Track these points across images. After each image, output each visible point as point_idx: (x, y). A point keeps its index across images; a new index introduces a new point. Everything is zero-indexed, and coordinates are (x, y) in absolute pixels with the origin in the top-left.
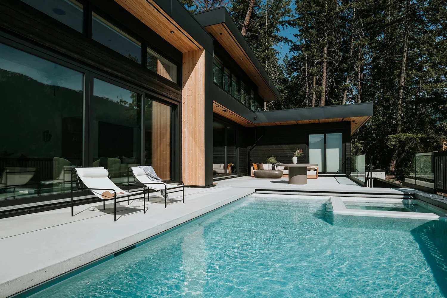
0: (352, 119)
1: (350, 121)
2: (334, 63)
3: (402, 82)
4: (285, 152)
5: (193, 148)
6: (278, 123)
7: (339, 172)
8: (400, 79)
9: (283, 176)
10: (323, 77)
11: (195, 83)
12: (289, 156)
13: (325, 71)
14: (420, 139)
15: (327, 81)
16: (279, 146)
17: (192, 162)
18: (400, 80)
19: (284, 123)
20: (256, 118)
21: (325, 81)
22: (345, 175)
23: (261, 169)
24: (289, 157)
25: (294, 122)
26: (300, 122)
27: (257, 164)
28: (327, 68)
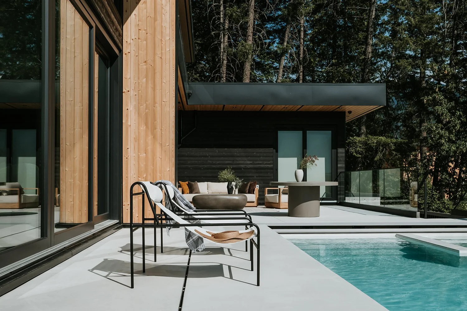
0: (347, 108)
1: (345, 112)
2: (268, 4)
3: (369, 53)
4: (237, 160)
5: (149, 148)
6: (229, 107)
7: (325, 197)
8: (366, 47)
9: (248, 204)
10: (249, 26)
11: (153, 16)
12: (244, 169)
13: (252, 16)
14: (395, 144)
15: (254, 34)
16: (226, 149)
17: (145, 175)
18: (366, 49)
19: (240, 107)
20: (191, 94)
21: (251, 34)
22: (335, 201)
23: (196, 192)
24: (242, 169)
25: (258, 107)
26: (269, 108)
27: (187, 182)
28: (255, 11)
